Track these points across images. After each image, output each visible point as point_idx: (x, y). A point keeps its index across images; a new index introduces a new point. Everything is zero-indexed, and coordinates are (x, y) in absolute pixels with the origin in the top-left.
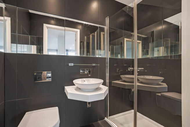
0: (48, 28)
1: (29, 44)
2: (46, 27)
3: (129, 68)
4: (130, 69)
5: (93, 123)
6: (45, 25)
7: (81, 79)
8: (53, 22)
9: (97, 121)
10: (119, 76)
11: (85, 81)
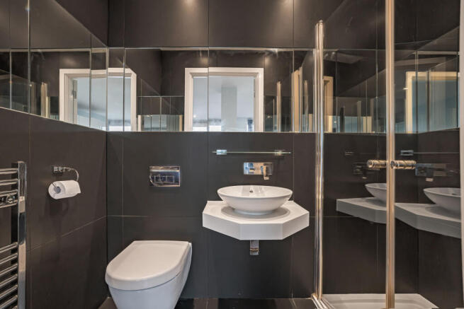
0: (193, 75)
1: (159, 114)
2: (191, 73)
3: (369, 161)
4: (373, 163)
5: (276, 300)
6: (188, 71)
7: (242, 187)
8: (205, 60)
9: (287, 296)
10: (363, 185)
11: (251, 192)
